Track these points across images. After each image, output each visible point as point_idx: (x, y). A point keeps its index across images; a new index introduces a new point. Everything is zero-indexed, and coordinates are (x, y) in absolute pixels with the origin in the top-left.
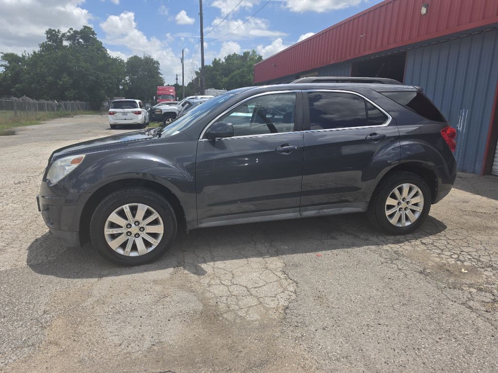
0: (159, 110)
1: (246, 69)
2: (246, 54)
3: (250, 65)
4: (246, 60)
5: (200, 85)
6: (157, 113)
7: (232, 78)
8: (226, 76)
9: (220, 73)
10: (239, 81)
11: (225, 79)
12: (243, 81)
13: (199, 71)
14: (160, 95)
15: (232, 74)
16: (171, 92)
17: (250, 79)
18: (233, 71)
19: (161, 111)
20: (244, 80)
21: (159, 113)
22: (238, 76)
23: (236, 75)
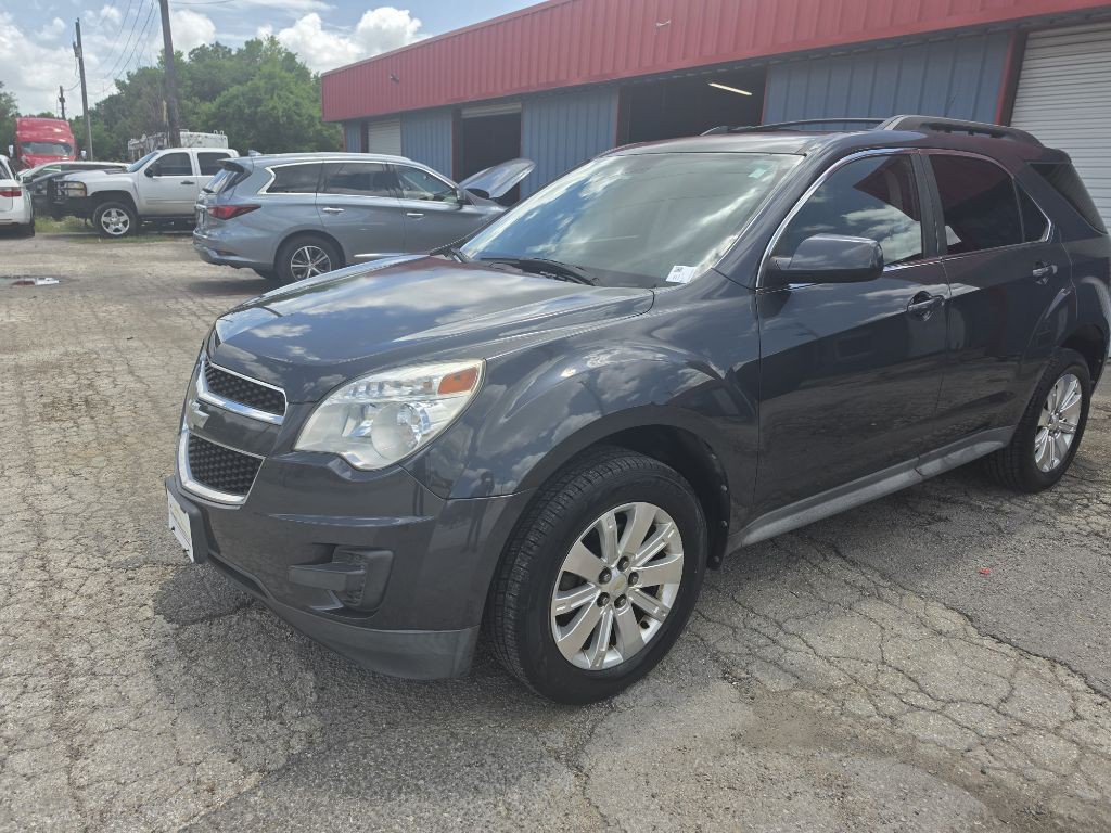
0: (76, 186)
1: (262, 83)
2: (253, 46)
3: (270, 75)
4: (254, 60)
5: (165, 120)
6: (72, 194)
7: (226, 104)
8: (205, 97)
9: (188, 89)
10: (247, 111)
11: (208, 107)
12: (256, 113)
13: (127, 82)
14: (27, 143)
15: (224, 93)
16: (61, 135)
17: (274, 108)
18: (225, 87)
19: (84, 188)
20: (259, 109)
21: (78, 193)
22: (241, 98)
23: (236, 97)
